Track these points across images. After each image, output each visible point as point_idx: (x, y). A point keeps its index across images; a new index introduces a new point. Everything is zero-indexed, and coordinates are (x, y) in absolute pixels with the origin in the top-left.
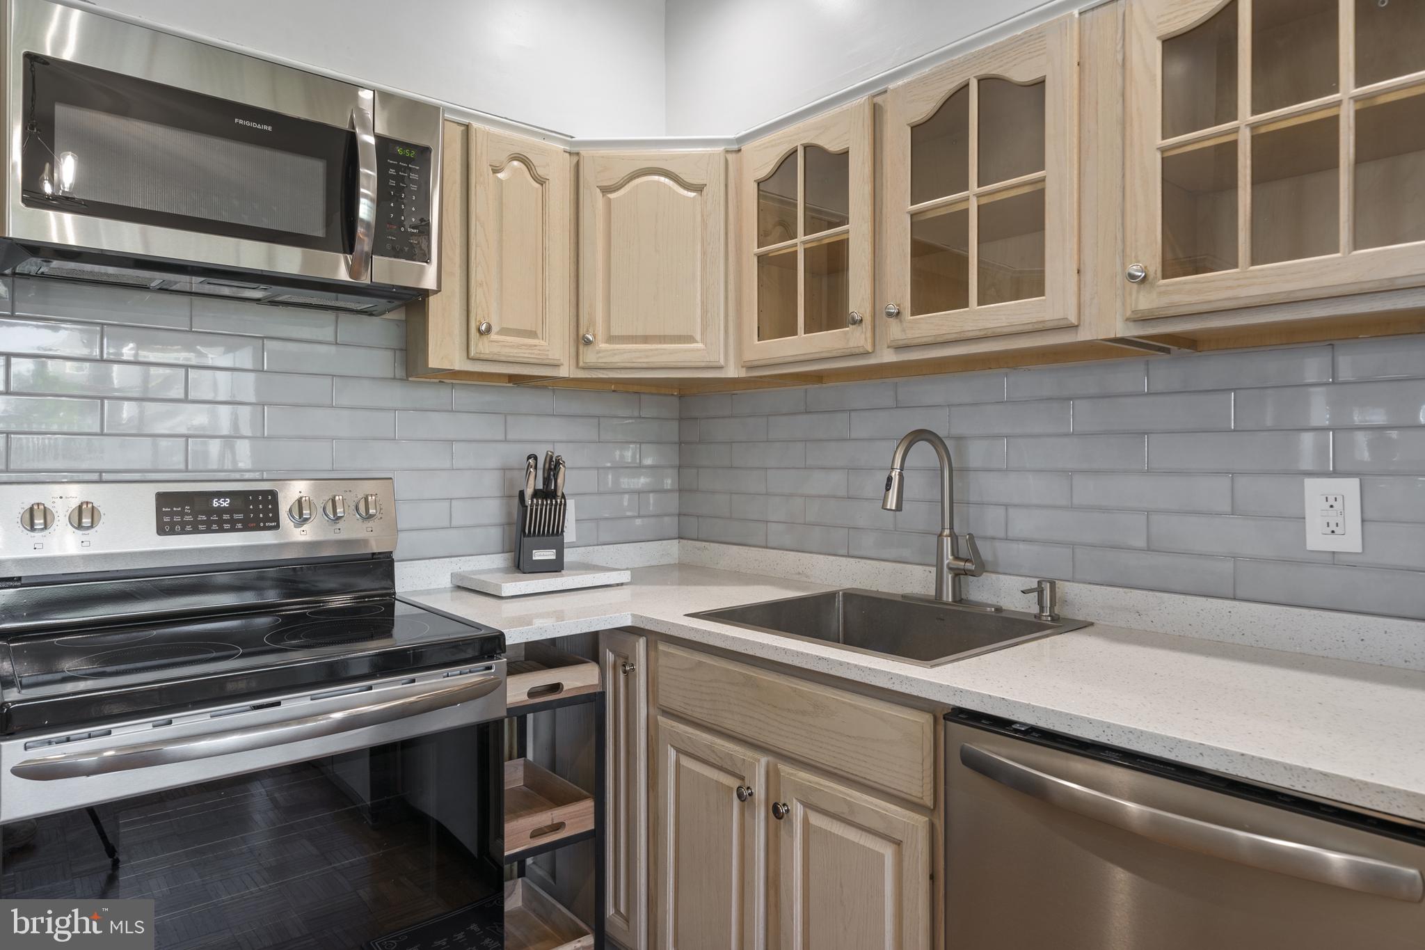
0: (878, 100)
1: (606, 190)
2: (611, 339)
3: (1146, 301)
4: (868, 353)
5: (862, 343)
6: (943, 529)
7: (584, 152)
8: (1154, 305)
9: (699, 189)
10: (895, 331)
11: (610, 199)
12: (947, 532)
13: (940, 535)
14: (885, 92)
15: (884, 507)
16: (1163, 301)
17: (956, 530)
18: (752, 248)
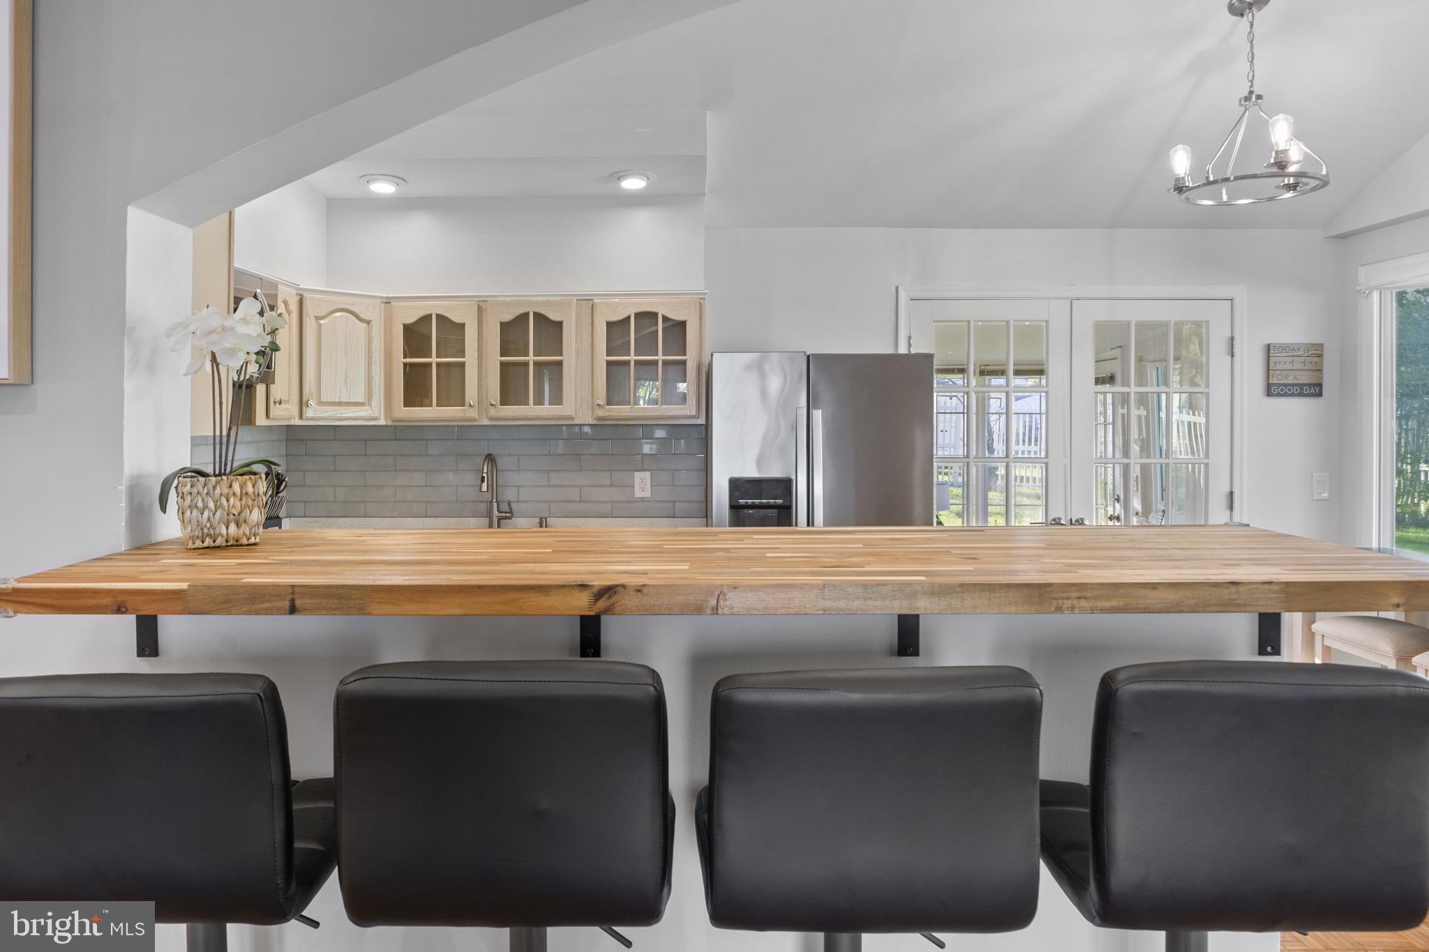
0: (481, 304)
1: (318, 318)
2: (320, 403)
3: (600, 413)
4: (476, 419)
5: (473, 415)
6: (493, 499)
7: (306, 295)
8: (604, 415)
9: (368, 322)
10: (492, 412)
11: (320, 324)
12: (495, 500)
13: (492, 502)
14: (486, 301)
15: (481, 491)
16: (607, 414)
17: (498, 499)
18: (399, 360)
